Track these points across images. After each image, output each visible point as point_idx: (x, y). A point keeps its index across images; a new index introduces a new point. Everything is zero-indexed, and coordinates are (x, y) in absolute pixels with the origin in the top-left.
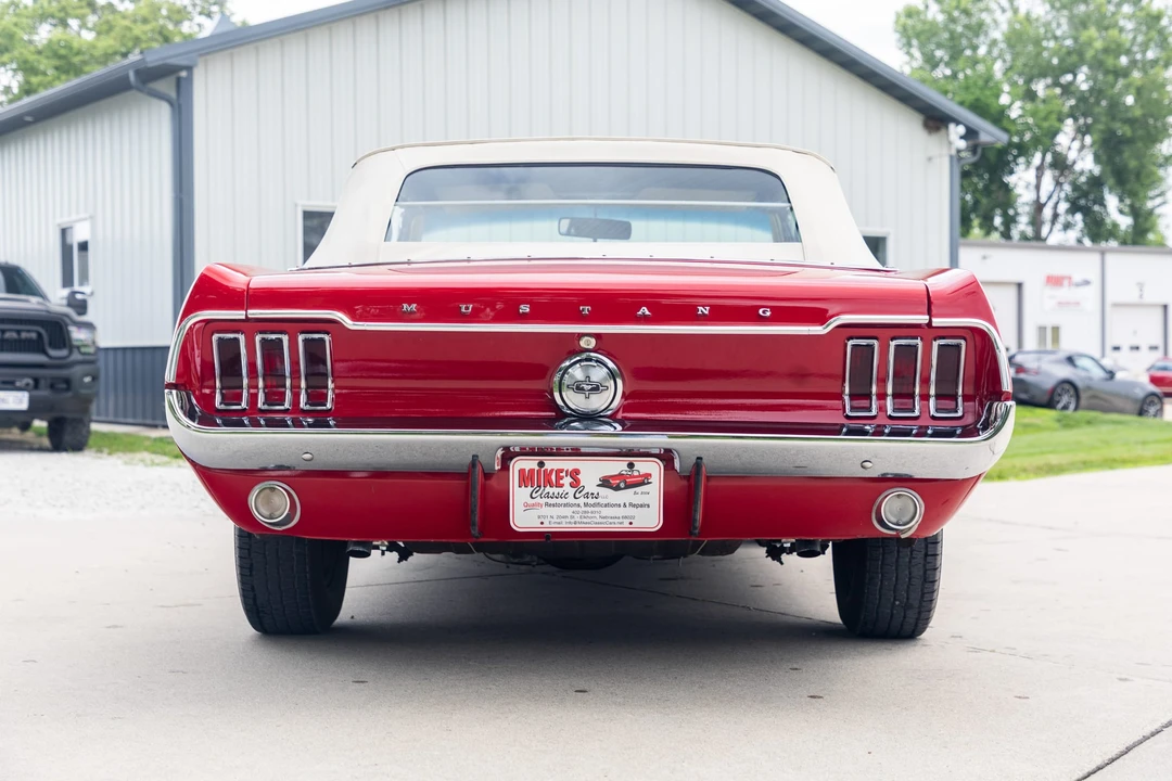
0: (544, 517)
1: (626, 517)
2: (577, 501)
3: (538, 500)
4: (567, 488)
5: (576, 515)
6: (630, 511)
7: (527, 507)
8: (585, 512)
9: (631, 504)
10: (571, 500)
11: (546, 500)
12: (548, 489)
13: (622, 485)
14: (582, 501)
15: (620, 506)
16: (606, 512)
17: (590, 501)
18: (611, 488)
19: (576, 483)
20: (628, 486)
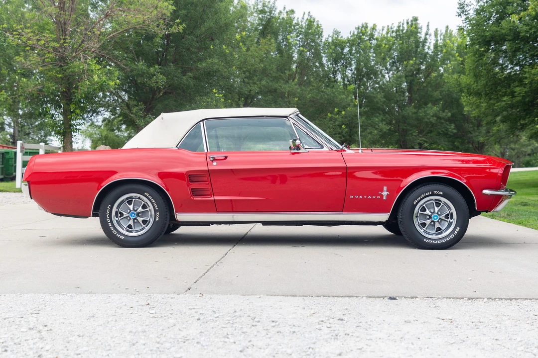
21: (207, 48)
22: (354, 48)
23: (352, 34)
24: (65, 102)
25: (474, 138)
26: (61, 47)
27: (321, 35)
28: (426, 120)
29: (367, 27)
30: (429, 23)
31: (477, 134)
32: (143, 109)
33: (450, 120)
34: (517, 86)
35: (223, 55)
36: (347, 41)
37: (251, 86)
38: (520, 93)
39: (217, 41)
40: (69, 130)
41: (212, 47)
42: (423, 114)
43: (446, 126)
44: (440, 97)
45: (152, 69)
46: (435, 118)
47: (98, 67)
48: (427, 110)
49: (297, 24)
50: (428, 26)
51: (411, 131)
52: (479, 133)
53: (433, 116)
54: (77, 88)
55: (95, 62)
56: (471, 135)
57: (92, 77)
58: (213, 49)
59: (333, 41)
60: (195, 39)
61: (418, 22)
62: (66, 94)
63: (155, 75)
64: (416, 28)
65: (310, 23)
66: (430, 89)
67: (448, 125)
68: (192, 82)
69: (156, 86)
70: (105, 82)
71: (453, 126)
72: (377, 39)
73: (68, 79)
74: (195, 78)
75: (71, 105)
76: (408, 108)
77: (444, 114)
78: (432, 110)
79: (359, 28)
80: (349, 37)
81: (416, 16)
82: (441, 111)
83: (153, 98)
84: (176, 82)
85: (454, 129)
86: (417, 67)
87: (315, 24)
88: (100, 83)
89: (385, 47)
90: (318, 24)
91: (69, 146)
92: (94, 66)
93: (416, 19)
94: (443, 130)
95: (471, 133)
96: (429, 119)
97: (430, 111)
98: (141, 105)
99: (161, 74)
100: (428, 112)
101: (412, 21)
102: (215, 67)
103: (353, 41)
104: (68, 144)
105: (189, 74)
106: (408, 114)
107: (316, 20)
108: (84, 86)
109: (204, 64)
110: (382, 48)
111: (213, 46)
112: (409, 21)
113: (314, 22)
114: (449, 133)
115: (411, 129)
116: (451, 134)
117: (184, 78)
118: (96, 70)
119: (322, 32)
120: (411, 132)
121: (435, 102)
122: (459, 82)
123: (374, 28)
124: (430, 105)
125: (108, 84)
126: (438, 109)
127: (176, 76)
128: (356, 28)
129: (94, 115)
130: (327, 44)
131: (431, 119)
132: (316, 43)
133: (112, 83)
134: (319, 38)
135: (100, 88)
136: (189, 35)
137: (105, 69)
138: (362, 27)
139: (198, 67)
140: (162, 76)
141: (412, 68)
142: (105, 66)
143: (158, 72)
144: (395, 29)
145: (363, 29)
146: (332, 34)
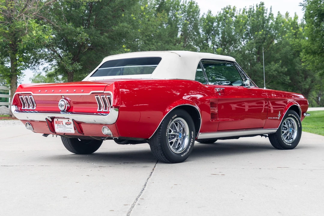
9: (70, 128)
21: (119, 17)
22: (221, 23)
23: (219, 13)
24: (12, 52)
25: (303, 87)
26: (8, 9)
27: (199, 12)
28: (270, 73)
29: (230, 8)
31: (305, 83)
33: (287, 74)
35: (131, 21)
36: (215, 18)
37: (150, 46)
39: (126, 11)
40: (14, 74)
41: (123, 15)
42: (268, 69)
43: (284, 77)
44: (280, 57)
45: (78, 29)
46: (276, 72)
47: (37, 25)
48: (270, 67)
49: (183, 5)
50: (271, 8)
51: (259, 80)
52: (306, 83)
53: (274, 71)
54: (20, 41)
55: (34, 21)
56: (301, 84)
57: (32, 32)
58: (124, 16)
59: (207, 18)
60: (111, 9)
61: (264, 6)
62: (12, 46)
63: (80, 33)
64: (262, 9)
65: (192, 3)
66: (273, 52)
67: (285, 77)
68: (108, 40)
69: (81, 42)
70: (41, 36)
71: (288, 78)
72: (236, 17)
73: (14, 35)
74: (109, 37)
75: (16, 54)
76: (257, 65)
77: (282, 70)
78: (275, 66)
79: (224, 9)
80: (217, 16)
81: (262, 1)
82: (280, 68)
83: (79, 52)
84: (96, 40)
85: (289, 80)
86: (264, 36)
87: (195, 5)
88: (37, 37)
89: (242, 22)
90: (196, 5)
91: (15, 86)
92: (33, 25)
93: (262, 4)
94: (282, 80)
95: (300, 83)
96: (272, 72)
97: (273, 67)
98: (70, 55)
100: (271, 68)
101: (260, 5)
102: (125, 29)
103: (221, 18)
104: (14, 84)
105: (106, 34)
106: (258, 69)
107: (195, 2)
108: (26, 39)
109: (117, 27)
110: (240, 22)
111: (124, 14)
112: (258, 5)
113: (194, 3)
114: (286, 82)
115: (259, 79)
116: (287, 83)
117: (102, 37)
118: (35, 27)
120: (259, 82)
121: (276, 61)
122: (300, 44)
123: (234, 10)
124: (273, 63)
125: (44, 38)
126: (278, 66)
127: (96, 36)
128: (222, 9)
129: (36, 64)
130: (203, 19)
131: (274, 73)
132: (195, 19)
133: (46, 37)
134: (197, 15)
135: (37, 41)
136: (106, 6)
137: (42, 26)
138: (226, 8)
139: (113, 29)
140: (85, 34)
141: (261, 37)
142: (41, 25)
143: (83, 31)
144: (248, 10)
145: (227, 9)
146: (206, 13)
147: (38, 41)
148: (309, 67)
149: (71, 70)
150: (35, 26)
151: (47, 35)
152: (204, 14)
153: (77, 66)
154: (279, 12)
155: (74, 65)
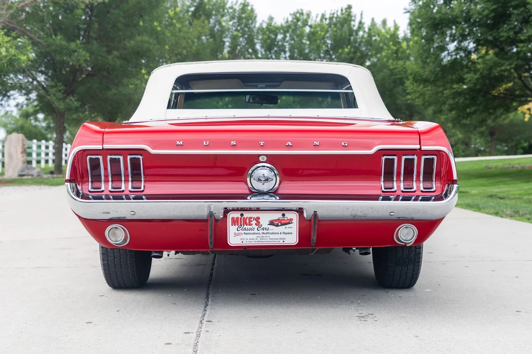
0: (244, 239)
1: (281, 239)
2: (258, 232)
3: (241, 231)
4: (254, 226)
5: (258, 238)
6: (283, 236)
7: (236, 235)
8: (262, 237)
9: (284, 233)
10: (256, 231)
11: (245, 231)
12: (245, 226)
13: (280, 224)
14: (261, 232)
15: (278, 233)
16: (272, 236)
17: (265, 231)
18: (274, 225)
19: (258, 224)
20: (282, 225)
21: (136, 25)
22: (288, 35)
23: (285, 20)
27: (255, 19)
29: (302, 14)
30: (362, 11)
32: (62, 90)
34: (467, 73)
35: (153, 33)
36: (280, 28)
38: (470, 80)
39: (146, 17)
41: (141, 23)
45: (73, 45)
47: (6, 39)
49: (231, 8)
50: (361, 14)
55: (3, 33)
58: (143, 26)
59: (267, 27)
60: (122, 14)
61: (352, 10)
63: (75, 51)
64: (349, 15)
65: (245, 5)
68: (118, 62)
69: (78, 64)
70: (15, 55)
72: (311, 26)
74: (121, 57)
79: (294, 14)
80: (283, 24)
83: (74, 80)
84: (100, 61)
86: (351, 55)
87: (249, 8)
88: (8, 58)
89: (320, 34)
90: (252, 9)
92: (1, 38)
93: (350, 7)
98: (60, 86)
99: (83, 50)
101: (346, 9)
102: (146, 45)
103: (289, 27)
105: (115, 53)
107: (250, 4)
109: (133, 42)
110: (317, 35)
111: (143, 22)
112: (344, 9)
113: (248, 6)
117: (110, 57)
118: (3, 42)
119: (256, 17)
122: (405, 68)
123: (308, 15)
125: (19, 59)
127: (100, 56)
128: (290, 14)
129: (5, 99)
130: (261, 29)
132: (249, 28)
133: (24, 58)
134: (252, 23)
135: (8, 63)
136: (115, 9)
137: (15, 41)
138: (297, 13)
139: (126, 45)
140: (84, 53)
141: (347, 56)
142: (15, 38)
143: (80, 48)
144: (327, 16)
145: (298, 15)
146: (266, 20)
147: (10, 64)
148: (418, 102)
149: (62, 109)
150: (5, 41)
151: (24, 55)
152: (263, 21)
153: (71, 102)
154: (373, 19)
155: (68, 100)
